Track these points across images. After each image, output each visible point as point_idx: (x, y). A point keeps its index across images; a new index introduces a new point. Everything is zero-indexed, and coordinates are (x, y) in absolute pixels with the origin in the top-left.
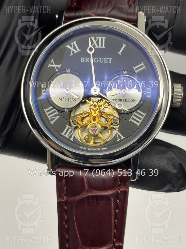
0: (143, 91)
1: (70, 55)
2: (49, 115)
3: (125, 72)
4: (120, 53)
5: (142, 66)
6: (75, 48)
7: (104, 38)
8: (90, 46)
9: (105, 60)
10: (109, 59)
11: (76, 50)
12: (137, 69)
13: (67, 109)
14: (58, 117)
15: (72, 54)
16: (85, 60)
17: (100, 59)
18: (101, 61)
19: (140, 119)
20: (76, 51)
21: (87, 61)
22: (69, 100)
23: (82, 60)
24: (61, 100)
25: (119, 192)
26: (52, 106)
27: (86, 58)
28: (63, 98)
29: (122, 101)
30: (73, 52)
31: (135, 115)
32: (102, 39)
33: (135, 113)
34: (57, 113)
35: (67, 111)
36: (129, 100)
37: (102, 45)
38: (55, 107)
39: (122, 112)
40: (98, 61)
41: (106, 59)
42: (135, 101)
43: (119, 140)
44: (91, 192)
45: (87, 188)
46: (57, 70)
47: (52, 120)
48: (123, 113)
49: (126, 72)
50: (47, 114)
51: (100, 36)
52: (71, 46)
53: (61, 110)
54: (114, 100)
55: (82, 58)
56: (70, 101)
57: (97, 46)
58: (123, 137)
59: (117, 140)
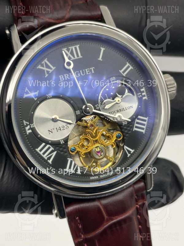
0: (138, 94)
1: (46, 77)
2: (44, 153)
3: (112, 78)
4: (100, 59)
5: (128, 67)
6: (48, 67)
7: (77, 47)
8: (67, 60)
9: (87, 72)
10: (90, 69)
11: (51, 69)
12: (124, 72)
13: (62, 140)
14: (55, 153)
15: (47, 75)
16: (64, 77)
17: (81, 71)
18: (83, 73)
19: (144, 125)
20: (51, 71)
21: (67, 78)
22: (60, 129)
23: (61, 78)
24: (52, 132)
25: (138, 206)
26: (45, 143)
27: (65, 75)
28: (53, 129)
29: (119, 111)
30: (48, 72)
31: (137, 123)
32: (76, 48)
33: (137, 121)
34: (52, 149)
35: (64, 143)
36: (126, 108)
37: (78, 56)
38: (47, 142)
39: (124, 123)
40: (79, 74)
41: (88, 70)
42: (132, 107)
43: (129, 155)
44: (112, 220)
45: (106, 217)
46: (36, 99)
47: (49, 158)
48: (125, 125)
49: (114, 78)
50: (41, 153)
51: (72, 46)
52: (42, 66)
53: (55, 144)
54: (111, 113)
55: (60, 76)
56: (62, 130)
57: (73, 58)
58: (132, 151)
59: (128, 155)
